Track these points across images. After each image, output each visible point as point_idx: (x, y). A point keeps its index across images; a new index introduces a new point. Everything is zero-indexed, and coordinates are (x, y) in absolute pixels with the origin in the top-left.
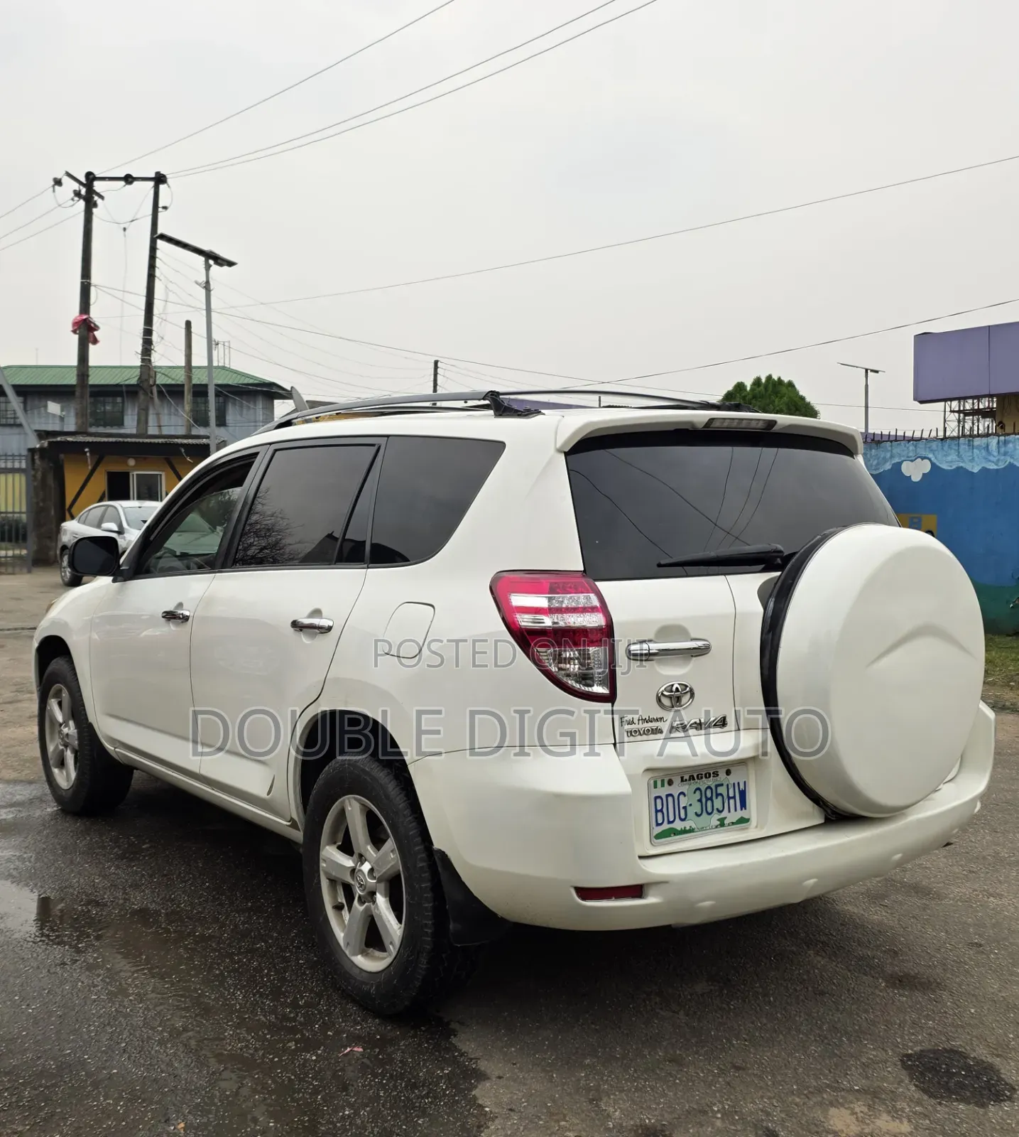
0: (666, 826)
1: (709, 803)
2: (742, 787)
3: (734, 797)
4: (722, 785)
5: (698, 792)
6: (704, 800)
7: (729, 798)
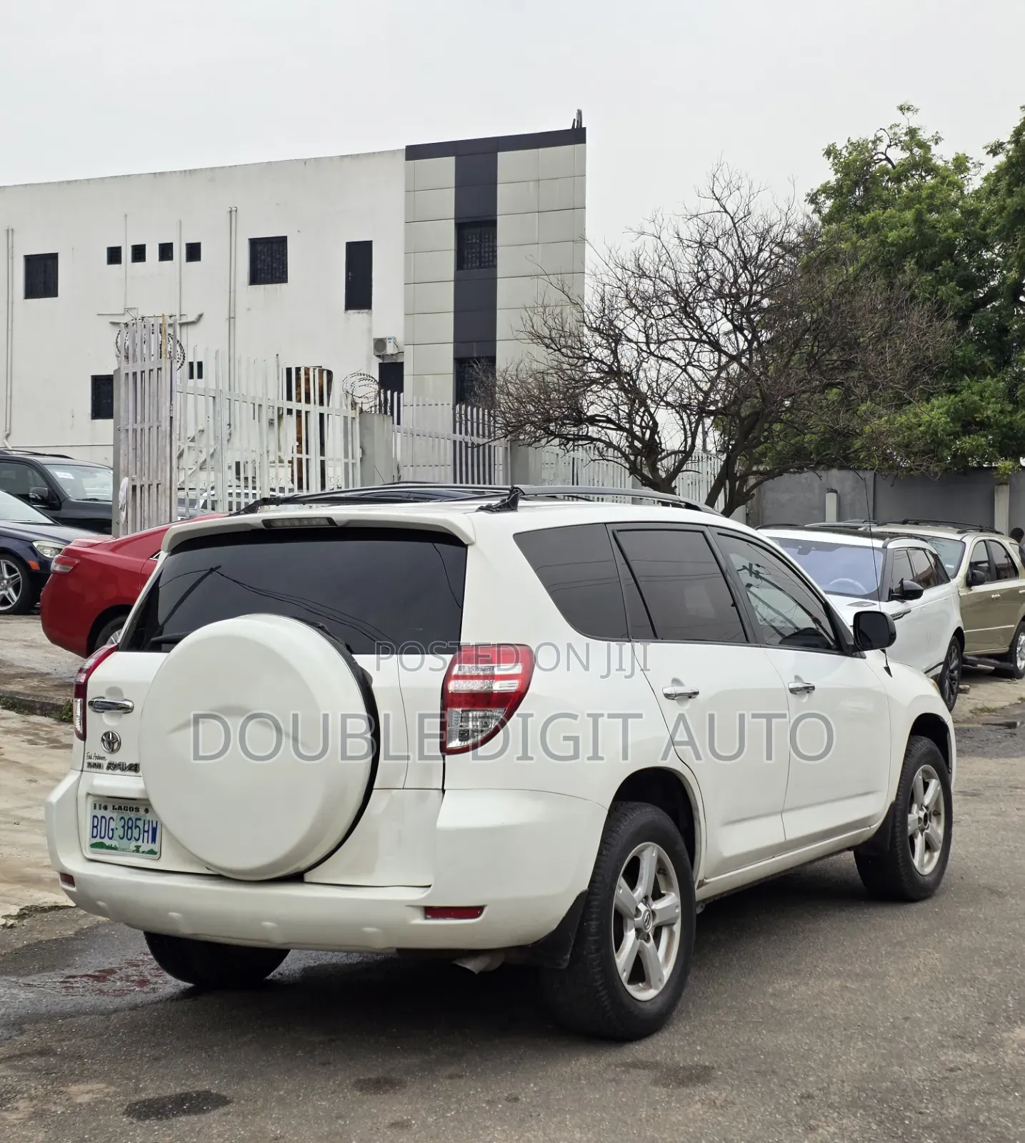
0: (98, 840)
1: (130, 831)
2: (155, 825)
3: (148, 832)
4: (140, 819)
5: (123, 820)
6: (126, 828)
7: (144, 831)
